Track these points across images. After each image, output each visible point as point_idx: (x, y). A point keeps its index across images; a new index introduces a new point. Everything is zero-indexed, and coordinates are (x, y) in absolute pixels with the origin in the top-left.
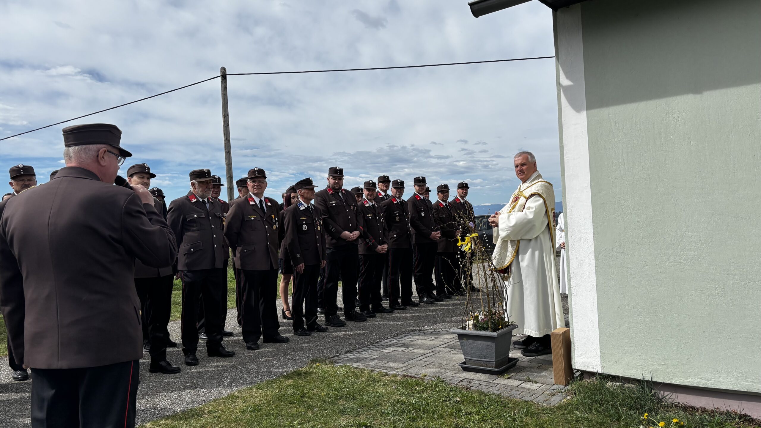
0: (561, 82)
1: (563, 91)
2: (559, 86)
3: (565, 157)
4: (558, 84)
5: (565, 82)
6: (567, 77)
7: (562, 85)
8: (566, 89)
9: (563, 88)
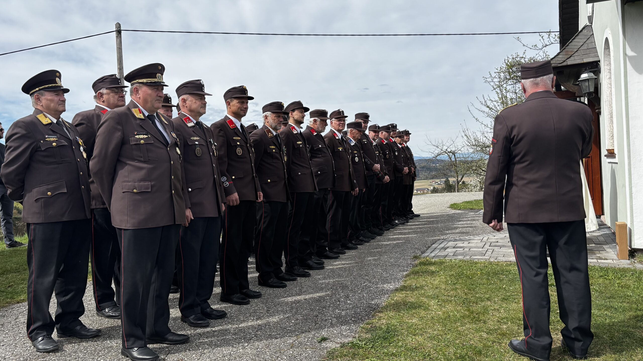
0: (627, 53)
1: (629, 60)
2: (625, 55)
3: (629, 105)
4: (625, 54)
5: (630, 53)
6: (632, 50)
7: (627, 55)
8: (631, 58)
9: (628, 58)
